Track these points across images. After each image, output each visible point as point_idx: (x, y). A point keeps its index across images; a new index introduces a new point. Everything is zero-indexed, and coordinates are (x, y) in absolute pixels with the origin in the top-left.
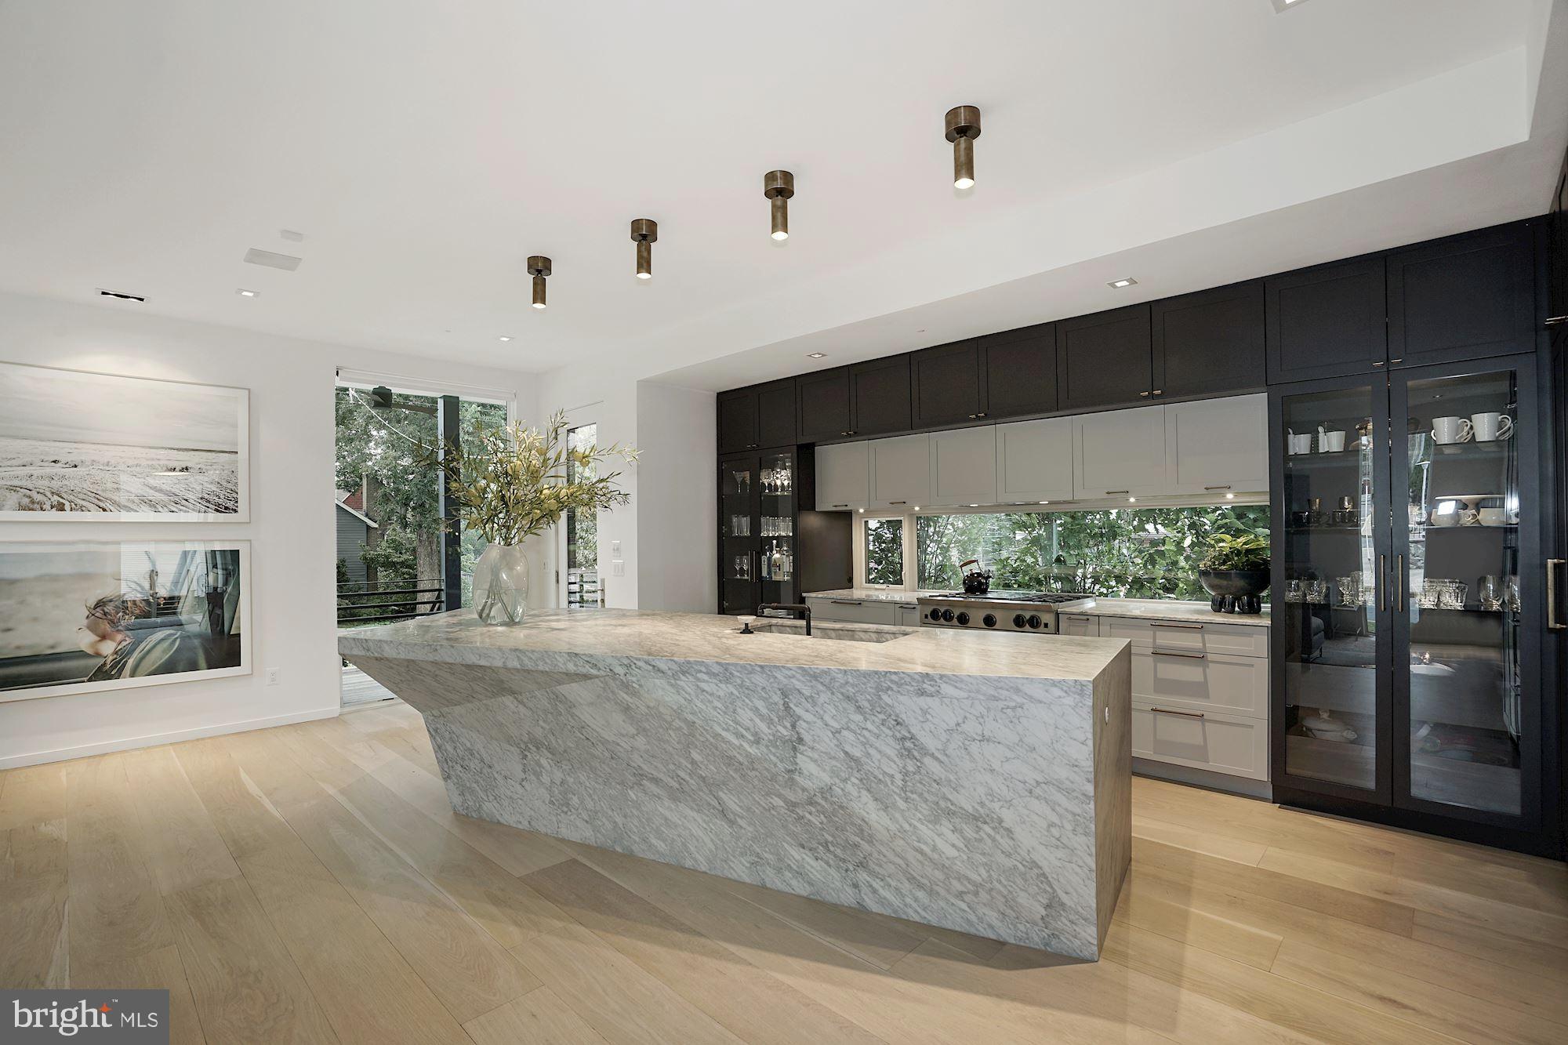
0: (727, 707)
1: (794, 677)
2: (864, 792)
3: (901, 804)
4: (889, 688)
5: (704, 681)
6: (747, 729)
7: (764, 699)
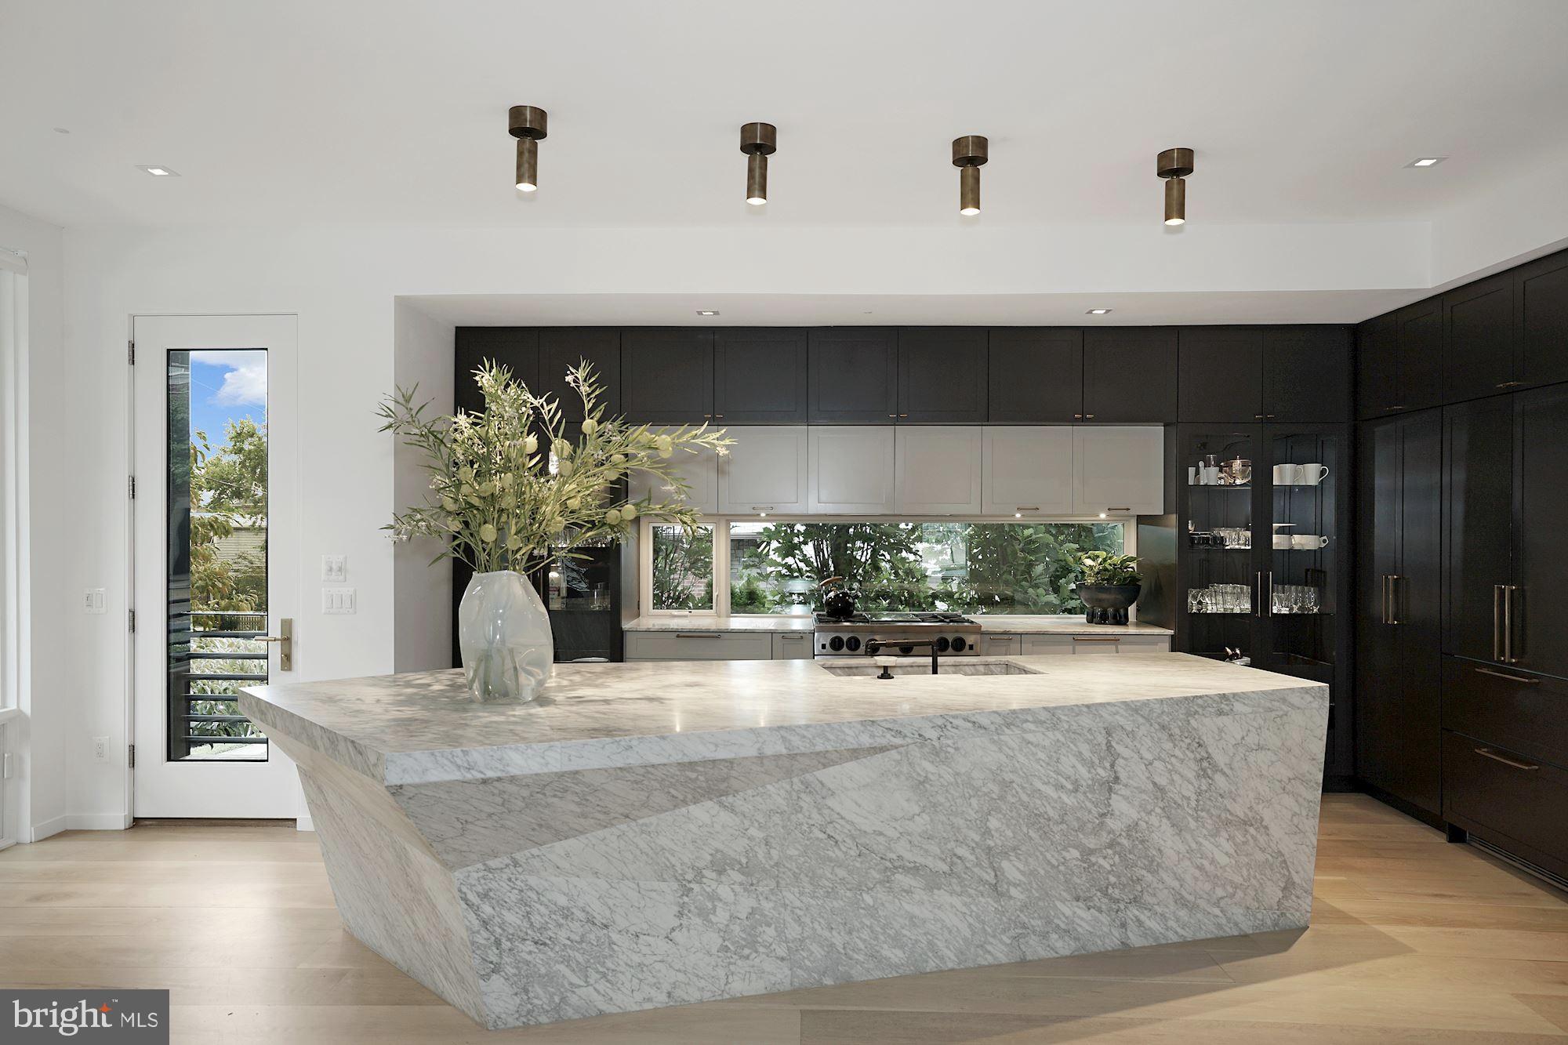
0: (1050, 757)
1: (1117, 713)
2: (1165, 820)
3: (1193, 824)
4: (1196, 712)
5: (1031, 731)
6: (1068, 778)
7: (1089, 742)
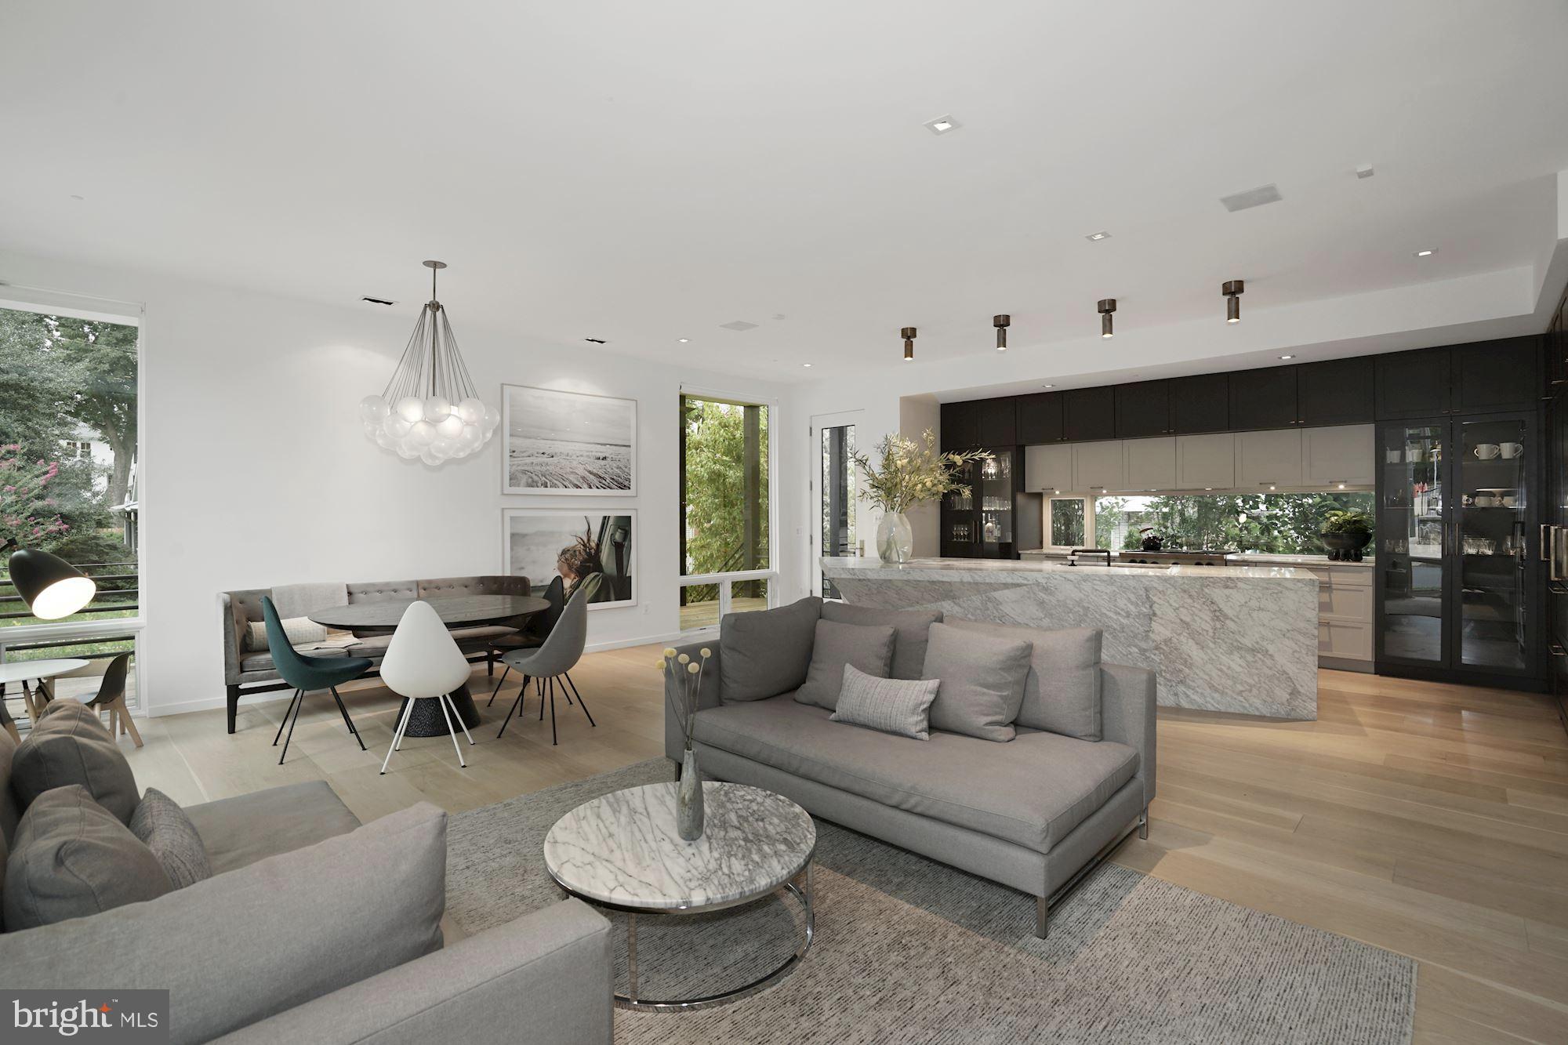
0: (1110, 598)
1: (1152, 581)
2: (1190, 640)
3: (1212, 645)
4: (1208, 585)
5: (1097, 585)
6: (1123, 610)
